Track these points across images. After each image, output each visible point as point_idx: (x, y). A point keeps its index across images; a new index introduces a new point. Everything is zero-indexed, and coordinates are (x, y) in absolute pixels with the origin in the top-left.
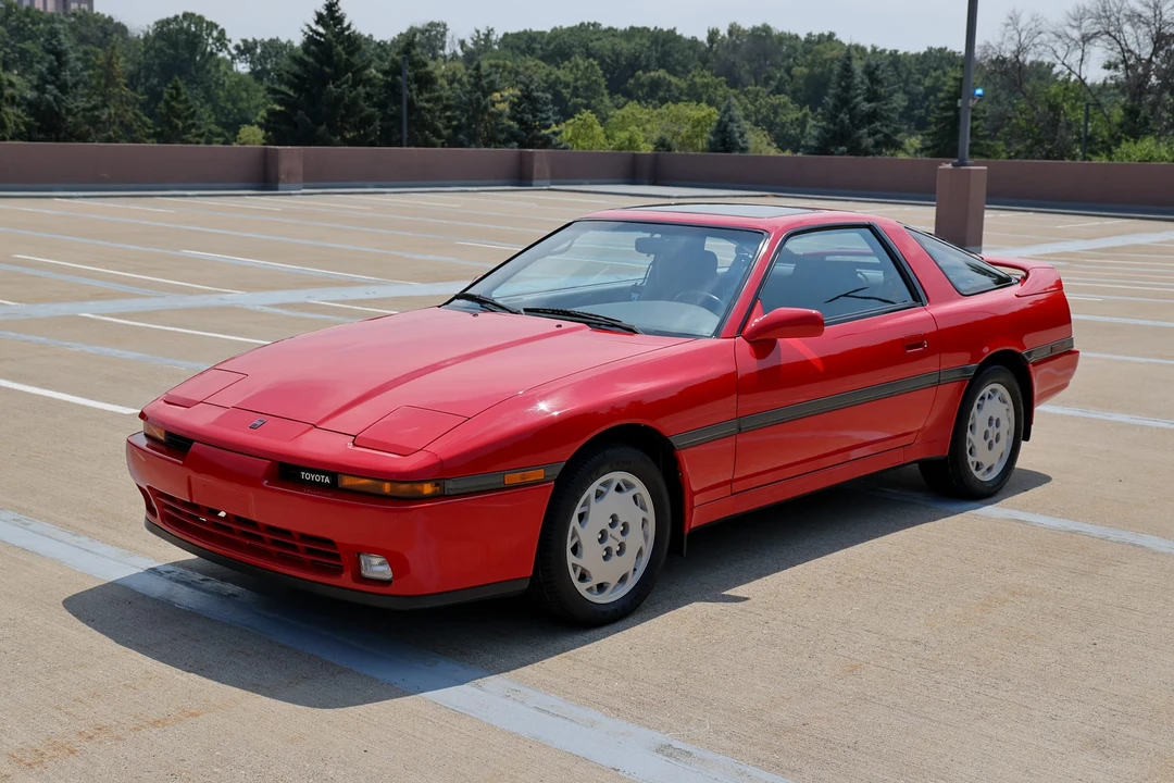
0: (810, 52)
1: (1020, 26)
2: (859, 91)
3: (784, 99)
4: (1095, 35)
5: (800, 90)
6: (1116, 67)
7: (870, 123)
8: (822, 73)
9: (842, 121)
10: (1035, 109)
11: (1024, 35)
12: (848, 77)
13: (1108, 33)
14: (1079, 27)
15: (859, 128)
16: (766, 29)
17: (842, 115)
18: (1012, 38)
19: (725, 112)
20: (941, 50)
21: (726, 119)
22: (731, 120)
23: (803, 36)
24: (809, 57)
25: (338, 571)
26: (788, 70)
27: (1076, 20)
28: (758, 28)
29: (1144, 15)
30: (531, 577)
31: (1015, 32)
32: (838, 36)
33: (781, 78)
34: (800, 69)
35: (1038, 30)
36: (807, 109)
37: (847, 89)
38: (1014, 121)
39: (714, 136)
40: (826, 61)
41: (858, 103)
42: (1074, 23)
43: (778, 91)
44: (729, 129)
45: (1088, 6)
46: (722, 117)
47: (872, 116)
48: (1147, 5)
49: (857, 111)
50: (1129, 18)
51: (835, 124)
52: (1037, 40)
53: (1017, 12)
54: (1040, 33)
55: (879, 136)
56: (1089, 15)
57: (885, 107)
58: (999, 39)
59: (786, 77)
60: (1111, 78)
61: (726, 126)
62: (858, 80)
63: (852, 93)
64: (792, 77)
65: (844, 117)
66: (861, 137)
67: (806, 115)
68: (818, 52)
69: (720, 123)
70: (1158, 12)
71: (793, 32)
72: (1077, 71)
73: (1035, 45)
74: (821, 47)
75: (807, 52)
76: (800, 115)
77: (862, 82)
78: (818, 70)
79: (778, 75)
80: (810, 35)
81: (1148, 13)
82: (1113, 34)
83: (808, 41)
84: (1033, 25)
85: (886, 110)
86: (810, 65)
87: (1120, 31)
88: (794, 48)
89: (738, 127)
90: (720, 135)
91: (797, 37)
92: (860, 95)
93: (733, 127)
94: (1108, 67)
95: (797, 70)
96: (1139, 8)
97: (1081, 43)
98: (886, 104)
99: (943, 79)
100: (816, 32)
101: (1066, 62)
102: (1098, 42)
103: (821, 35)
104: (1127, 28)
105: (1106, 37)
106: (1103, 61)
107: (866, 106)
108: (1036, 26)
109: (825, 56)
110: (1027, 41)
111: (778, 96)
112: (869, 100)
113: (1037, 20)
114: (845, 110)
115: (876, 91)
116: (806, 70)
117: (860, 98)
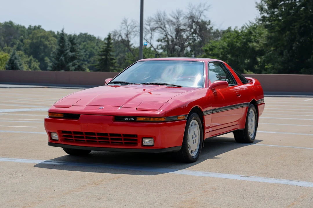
0: (31, 33)
1: (128, 24)
2: (67, 48)
3: (21, 52)
4: (155, 28)
5: (27, 49)
6: (161, 41)
7: (73, 61)
8: (37, 42)
9: (61, 60)
10: (135, 56)
11: (129, 27)
12: (63, 42)
13: (161, 28)
14: (149, 25)
15: (68, 63)
16: (11, 23)
17: (61, 57)
18: (125, 29)
19: (13, 55)
20: (85, 34)
21: (13, 58)
22: (15, 59)
23: (27, 27)
24: (31, 36)
25: (136, 144)
26: (22, 41)
27: (148, 22)
28: (8, 23)
29: (173, 21)
30: (182, 146)
31: (125, 26)
32: (42, 27)
33: (19, 44)
34: (27, 40)
35: (135, 26)
36: (31, 57)
37: (63, 47)
38: (127, 61)
39: (8, 65)
40: (38, 37)
41: (67, 53)
42: (148, 24)
43: (18, 49)
44: (15, 62)
45: (152, 17)
46: (11, 57)
47: (73, 58)
48: (174, 18)
49: (67, 56)
50: (168, 22)
51: (58, 61)
52: (134, 30)
53: (126, 18)
54: (136, 27)
55: (76, 66)
56: (153, 20)
57: (78, 55)
58: (120, 29)
59: (21, 44)
60: (160, 45)
61: (13, 61)
62: (67, 44)
63: (65, 49)
64: (24, 43)
65: (62, 58)
66: (69, 66)
67: (31, 60)
68: (35, 33)
69: (10, 60)
70: (178, 20)
71: (22, 25)
72: (150, 42)
73: (134, 31)
74: (36, 31)
75: (29, 33)
76: (29, 59)
77: (68, 44)
78: (35, 41)
79: (18, 43)
80: (30, 26)
81: (174, 20)
82: (163, 28)
83: (30, 28)
84: (132, 24)
85: (78, 56)
86: (32, 39)
87: (165, 27)
88: (23, 31)
89: (19, 61)
90: (10, 64)
91: (24, 27)
92: (68, 49)
93: (16, 61)
94: (158, 41)
95: (25, 41)
96: (171, 18)
97: (150, 31)
98: (78, 53)
99: (87, 46)
100: (33, 25)
101: (145, 38)
102: (157, 31)
103: (35, 27)
104: (167, 26)
105: (160, 29)
106: (157, 39)
107: (71, 54)
108: (134, 24)
109: (38, 35)
110: (131, 30)
111: (18, 51)
112: (71, 51)
113: (134, 22)
114: (62, 55)
115: (73, 48)
116: (30, 41)
117: (68, 51)
